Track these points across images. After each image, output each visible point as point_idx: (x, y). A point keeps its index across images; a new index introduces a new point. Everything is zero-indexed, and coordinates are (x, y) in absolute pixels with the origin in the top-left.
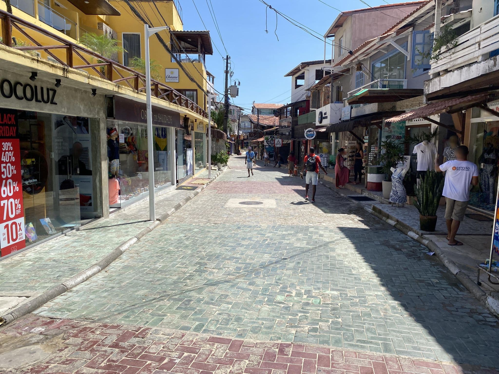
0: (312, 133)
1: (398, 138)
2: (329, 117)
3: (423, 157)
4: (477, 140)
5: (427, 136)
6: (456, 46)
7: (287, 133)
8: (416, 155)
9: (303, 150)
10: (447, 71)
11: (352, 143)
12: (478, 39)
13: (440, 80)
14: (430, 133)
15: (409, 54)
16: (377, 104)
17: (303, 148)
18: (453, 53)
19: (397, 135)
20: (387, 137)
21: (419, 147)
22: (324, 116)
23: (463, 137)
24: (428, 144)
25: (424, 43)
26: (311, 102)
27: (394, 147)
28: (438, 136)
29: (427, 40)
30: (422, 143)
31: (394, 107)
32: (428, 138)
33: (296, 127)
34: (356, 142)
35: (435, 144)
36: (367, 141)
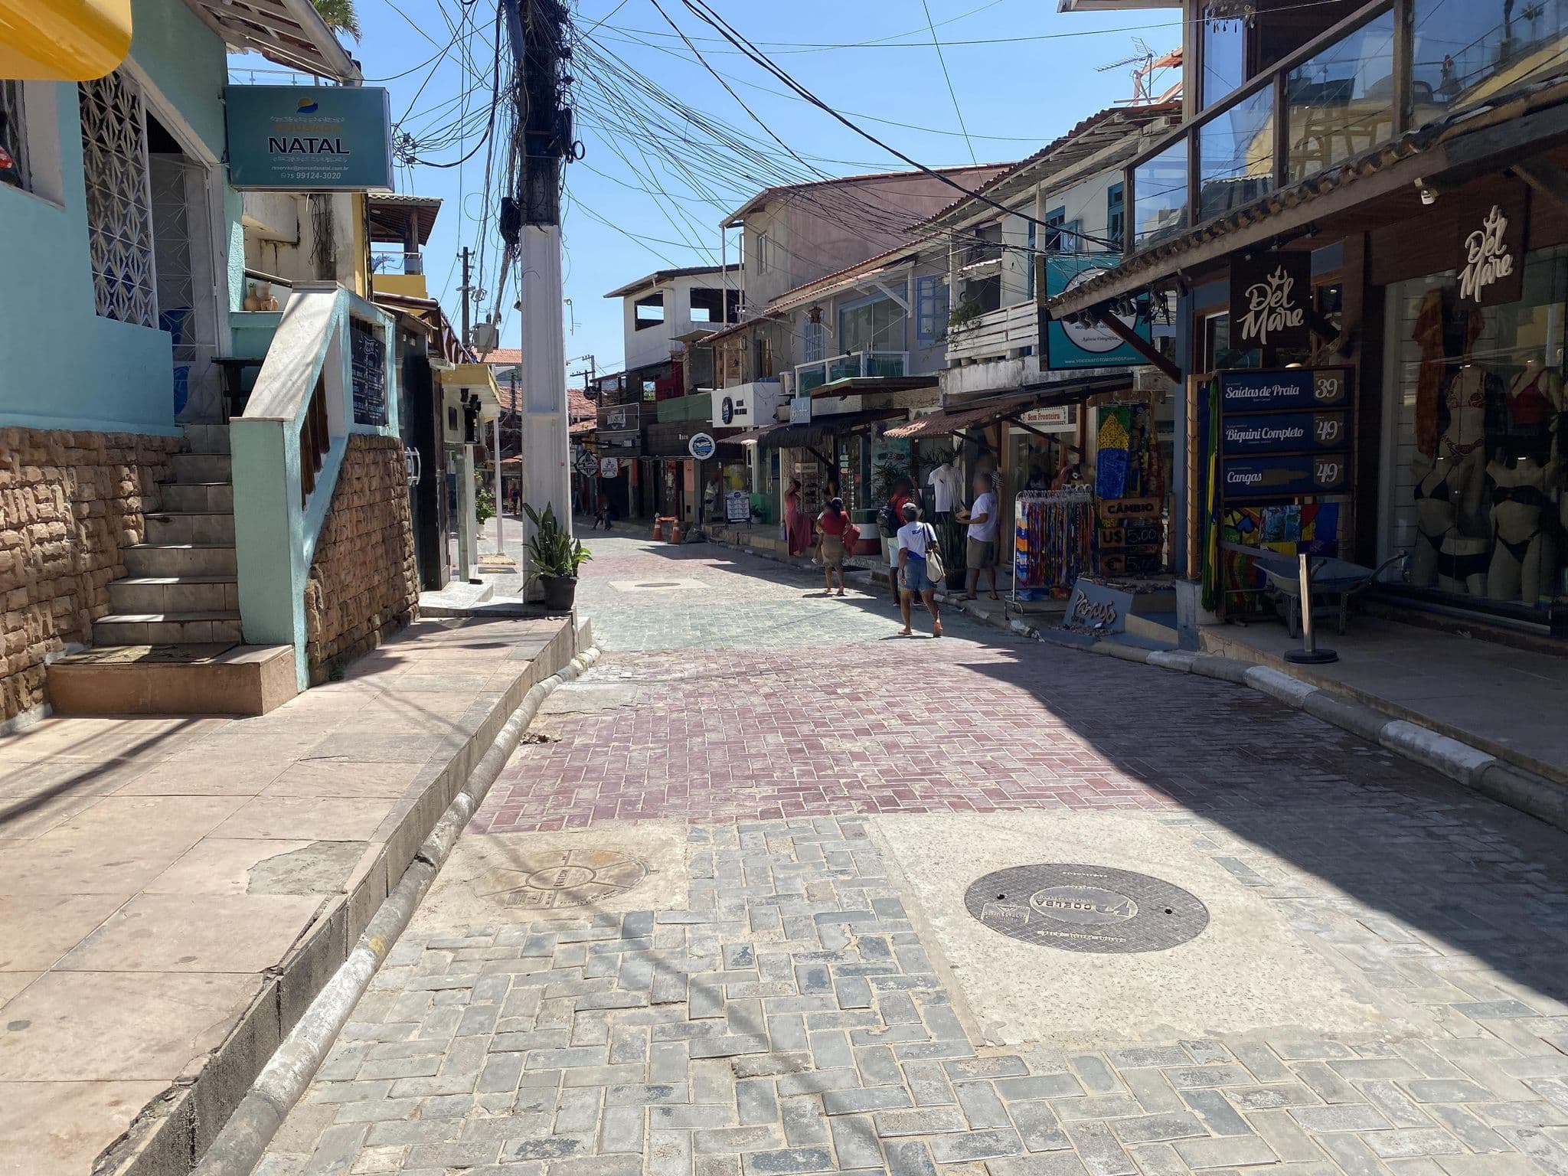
0: (707, 444)
1: (900, 457)
2: (750, 412)
3: (943, 490)
4: (1020, 459)
5: (946, 454)
6: (980, 327)
7: (629, 444)
8: (933, 487)
9: (670, 483)
10: (973, 361)
11: (808, 468)
12: (1004, 326)
13: (961, 374)
14: (953, 449)
15: (911, 306)
16: (859, 396)
17: (670, 479)
18: (977, 337)
19: (897, 451)
20: (882, 457)
21: (937, 474)
22: (735, 407)
23: (1000, 455)
24: (949, 469)
25: (934, 316)
26: (686, 369)
27: (896, 475)
28: (964, 455)
29: (939, 311)
30: (941, 468)
31: (890, 402)
32: (949, 458)
33: (652, 428)
34: (816, 465)
35: (960, 468)
36: (846, 464)
